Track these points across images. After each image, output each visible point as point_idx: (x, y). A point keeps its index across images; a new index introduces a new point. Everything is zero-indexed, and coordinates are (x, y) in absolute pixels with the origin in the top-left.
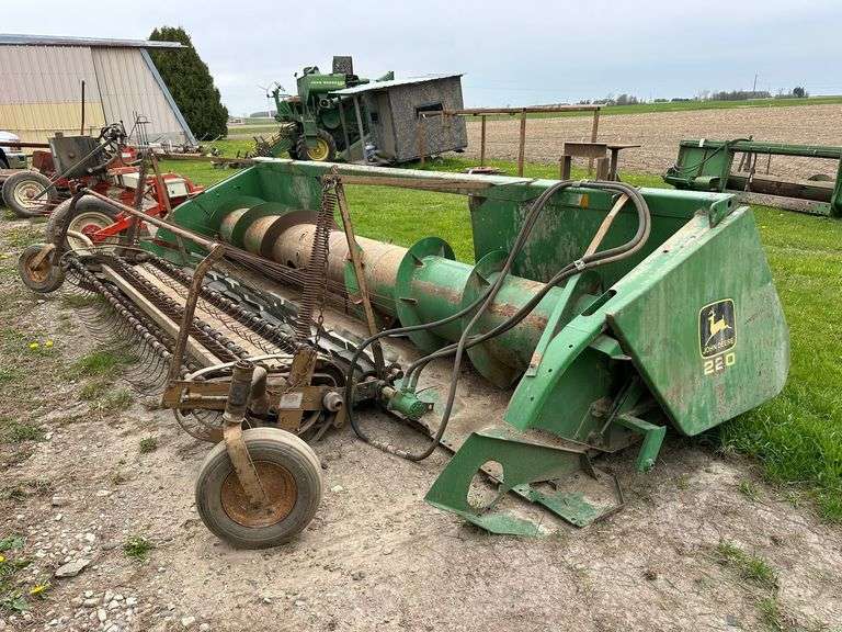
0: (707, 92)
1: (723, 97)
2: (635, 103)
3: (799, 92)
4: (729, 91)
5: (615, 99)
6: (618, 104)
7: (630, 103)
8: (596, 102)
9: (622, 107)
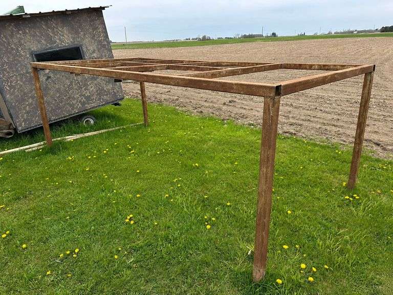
0: (238, 35)
1: (245, 37)
2: (210, 39)
3: (274, 34)
4: (247, 34)
5: (201, 37)
6: (202, 40)
7: (207, 40)
8: (193, 39)
9: (203, 41)
